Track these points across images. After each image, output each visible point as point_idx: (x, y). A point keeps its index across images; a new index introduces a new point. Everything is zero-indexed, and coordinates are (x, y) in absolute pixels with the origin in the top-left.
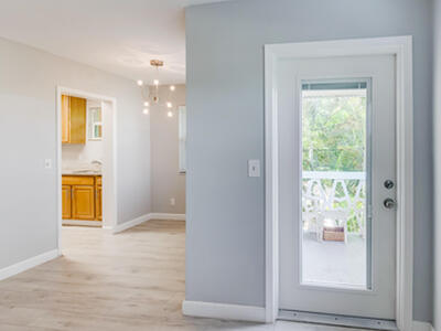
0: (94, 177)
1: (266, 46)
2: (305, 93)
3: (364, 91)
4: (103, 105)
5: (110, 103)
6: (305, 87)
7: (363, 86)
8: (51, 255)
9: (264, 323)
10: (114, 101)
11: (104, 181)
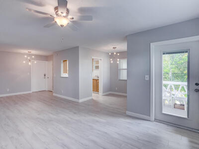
0: (96, 80)
1: (151, 44)
2: (164, 55)
3: (187, 53)
4: (100, 61)
5: (101, 60)
6: (164, 54)
7: (186, 52)
8: (90, 98)
9: (150, 121)
10: (102, 59)
11: (99, 81)
